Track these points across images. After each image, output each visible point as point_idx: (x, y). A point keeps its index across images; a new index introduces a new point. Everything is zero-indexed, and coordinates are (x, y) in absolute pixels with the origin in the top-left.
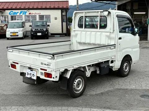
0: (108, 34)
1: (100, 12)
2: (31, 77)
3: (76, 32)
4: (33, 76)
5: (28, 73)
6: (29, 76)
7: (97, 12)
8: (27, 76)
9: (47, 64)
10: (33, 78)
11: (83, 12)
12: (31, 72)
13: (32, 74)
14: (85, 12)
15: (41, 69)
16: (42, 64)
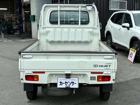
0: (91, 30)
1: (81, 6)
2: (68, 86)
3: (47, 29)
5: (61, 82)
6: (64, 86)
7: (77, 6)
8: (59, 86)
9: (105, 65)
11: (58, 6)
12: (68, 80)
13: (71, 82)
14: (60, 6)
15: (92, 73)
16: (95, 66)
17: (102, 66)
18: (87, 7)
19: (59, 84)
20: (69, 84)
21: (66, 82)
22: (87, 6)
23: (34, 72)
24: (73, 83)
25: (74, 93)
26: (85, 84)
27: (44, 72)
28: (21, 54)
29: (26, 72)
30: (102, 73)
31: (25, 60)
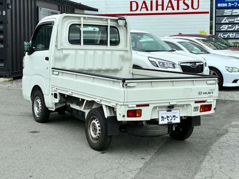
0: (122, 53)
1: (111, 19)
2: (170, 121)
3: (65, 52)
4: (173, 118)
5: (162, 117)
6: (166, 122)
7: (106, 19)
8: (161, 122)
9: (208, 91)
10: (173, 122)
11: (80, 17)
12: (169, 114)
13: (172, 116)
14: (84, 17)
15: (196, 102)
16: (200, 93)
17: (206, 93)
18: (119, 21)
19: (160, 119)
20: (170, 118)
21: (167, 117)
22: (119, 19)
23: (138, 106)
24: (174, 116)
25: (174, 130)
26: (185, 117)
27: (148, 105)
28: (126, 81)
29: (129, 106)
30: (204, 102)
31: (129, 89)
